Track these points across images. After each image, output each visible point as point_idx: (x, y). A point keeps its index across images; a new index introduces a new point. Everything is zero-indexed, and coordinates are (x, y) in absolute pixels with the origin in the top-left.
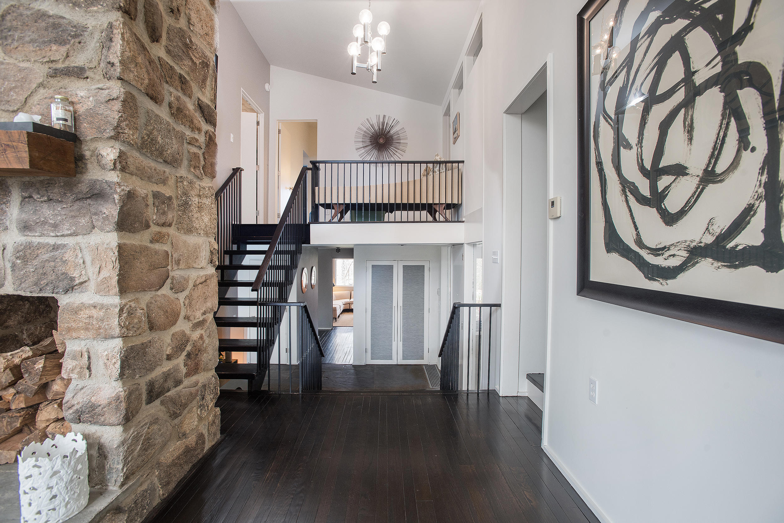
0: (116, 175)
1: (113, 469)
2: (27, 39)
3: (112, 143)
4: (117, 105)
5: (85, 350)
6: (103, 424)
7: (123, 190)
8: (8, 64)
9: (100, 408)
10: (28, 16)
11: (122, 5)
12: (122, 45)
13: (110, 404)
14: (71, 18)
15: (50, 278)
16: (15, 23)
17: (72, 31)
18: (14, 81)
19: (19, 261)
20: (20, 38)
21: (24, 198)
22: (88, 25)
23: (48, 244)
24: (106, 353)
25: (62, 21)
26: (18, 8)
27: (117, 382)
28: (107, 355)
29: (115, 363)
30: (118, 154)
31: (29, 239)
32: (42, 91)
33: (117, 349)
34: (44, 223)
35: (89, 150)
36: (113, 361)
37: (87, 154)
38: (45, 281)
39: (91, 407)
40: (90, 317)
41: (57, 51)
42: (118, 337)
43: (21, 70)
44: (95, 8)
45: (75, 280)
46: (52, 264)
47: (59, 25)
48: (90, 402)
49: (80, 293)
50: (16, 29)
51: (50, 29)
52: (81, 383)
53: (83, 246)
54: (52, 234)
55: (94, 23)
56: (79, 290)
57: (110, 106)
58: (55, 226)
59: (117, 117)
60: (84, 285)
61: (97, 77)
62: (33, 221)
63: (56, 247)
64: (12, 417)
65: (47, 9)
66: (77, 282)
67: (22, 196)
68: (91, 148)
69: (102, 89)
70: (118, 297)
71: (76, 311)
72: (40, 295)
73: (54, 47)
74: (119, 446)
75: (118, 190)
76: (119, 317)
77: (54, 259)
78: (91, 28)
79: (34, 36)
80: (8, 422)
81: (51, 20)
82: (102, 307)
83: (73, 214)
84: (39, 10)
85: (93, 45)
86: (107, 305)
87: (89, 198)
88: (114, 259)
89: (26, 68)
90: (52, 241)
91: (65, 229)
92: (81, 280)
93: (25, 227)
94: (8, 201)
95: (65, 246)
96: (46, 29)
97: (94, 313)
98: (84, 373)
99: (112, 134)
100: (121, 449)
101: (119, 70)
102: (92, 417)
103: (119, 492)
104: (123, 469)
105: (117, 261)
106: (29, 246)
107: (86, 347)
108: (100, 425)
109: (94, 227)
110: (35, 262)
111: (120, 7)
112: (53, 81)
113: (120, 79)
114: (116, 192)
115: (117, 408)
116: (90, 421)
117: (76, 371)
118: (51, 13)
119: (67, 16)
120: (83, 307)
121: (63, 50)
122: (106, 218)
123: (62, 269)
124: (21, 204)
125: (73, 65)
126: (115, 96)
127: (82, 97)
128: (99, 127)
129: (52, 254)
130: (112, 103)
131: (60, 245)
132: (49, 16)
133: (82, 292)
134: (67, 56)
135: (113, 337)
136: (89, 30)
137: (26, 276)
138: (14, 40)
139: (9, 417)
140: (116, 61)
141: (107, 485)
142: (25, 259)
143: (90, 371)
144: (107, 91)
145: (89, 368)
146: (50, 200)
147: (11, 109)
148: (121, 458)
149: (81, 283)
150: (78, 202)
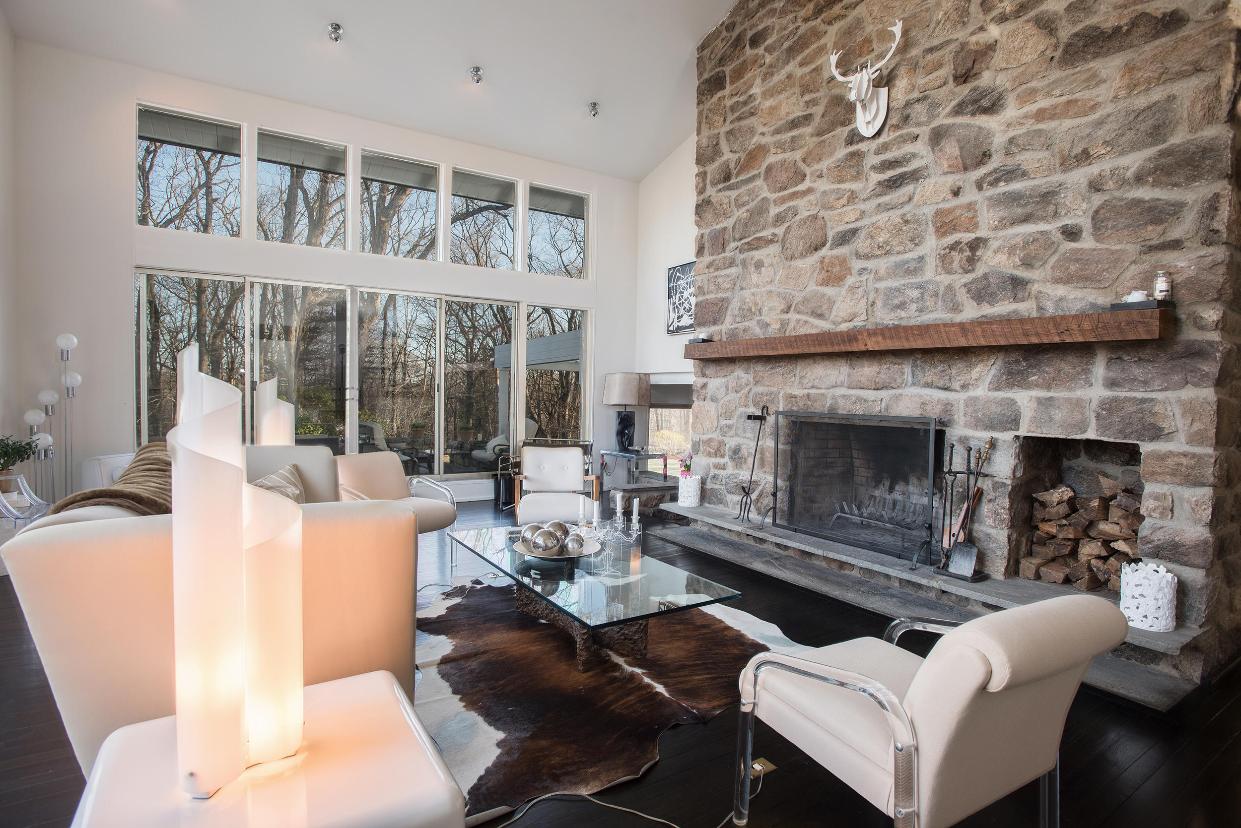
0: (1216, 335)
1: (1195, 607)
2: (1121, 226)
3: (1214, 304)
4: (1222, 269)
5: (1169, 493)
6: (1185, 564)
7: (1225, 348)
8: (1100, 249)
9: (1185, 548)
10: (1122, 206)
11: (1229, 172)
12: (1229, 212)
13: (1197, 546)
14: (1167, 198)
15: (1135, 427)
16: (1108, 215)
17: (1171, 210)
18: (1107, 263)
19: (1104, 412)
20: (1113, 227)
21: (1110, 359)
22: (1188, 200)
23: (1135, 398)
24: (1195, 499)
25: (1158, 203)
26: (1111, 202)
27: (1204, 528)
28: (1196, 501)
29: (1205, 509)
30: (1221, 315)
31: (1115, 394)
32: (1133, 267)
33: (1207, 497)
34: (1135, 380)
35: (1185, 313)
36: (1203, 507)
37: (1183, 317)
38: (1130, 430)
39: (1174, 545)
40: (1178, 464)
41: (1152, 231)
42: (1209, 486)
43: (1113, 253)
44: (1197, 184)
45: (1164, 430)
46: (1140, 415)
47: (1156, 207)
48: (1173, 540)
49: (1165, 442)
50: (1109, 219)
51: (1145, 214)
52: (1160, 523)
53: (1173, 400)
54: (1141, 390)
55: (1194, 198)
56: (1164, 440)
57: (1213, 271)
58: (1145, 383)
59: (1222, 280)
60: (1170, 435)
61: (1195, 245)
62: (1121, 379)
63: (1143, 401)
64: (1060, 545)
65: (1142, 196)
66: (1166, 432)
67: (1109, 358)
68: (1187, 312)
69: (1205, 257)
70: (1212, 449)
71: (1162, 457)
72: (1123, 441)
73: (1150, 228)
74: (1202, 588)
75: (1221, 349)
76: (1214, 467)
77: (1142, 411)
78: (1190, 202)
79: (1127, 222)
80: (1055, 548)
81: (1147, 205)
82: (1194, 456)
83: (1165, 372)
84: (1133, 199)
85: (1191, 217)
86: (1200, 455)
87: (1185, 357)
88: (1212, 413)
89: (1118, 251)
90: (1139, 395)
91: (1156, 384)
92: (1170, 431)
93: (1112, 384)
94: (1094, 363)
95: (1152, 400)
96: (1141, 214)
97: (1184, 461)
98: (1166, 514)
99: (1215, 296)
100: (1204, 591)
101: (1225, 236)
102: (1174, 555)
103: (1199, 632)
104: (1205, 610)
105: (1216, 415)
106: (1115, 399)
107: (1170, 491)
108: (1181, 564)
109: (1187, 383)
110: (1120, 414)
111: (1227, 174)
112: (1145, 257)
113: (1226, 243)
114: (1218, 351)
115: (1205, 552)
116: (1170, 559)
117: (1158, 511)
118: (1147, 198)
119: (1163, 197)
120: (1170, 454)
121: (1160, 228)
122: (1207, 375)
123: (1150, 419)
124: (1107, 365)
125: (1169, 239)
126: (1220, 260)
127: (1182, 267)
128: (1200, 292)
129: (1139, 407)
130: (1217, 268)
131: (1148, 399)
132: (1145, 202)
133: (1167, 441)
134: (1164, 233)
135: (1203, 485)
136: (1188, 205)
137: (1110, 424)
138: (1108, 229)
139: (1057, 544)
140: (1222, 228)
141: (1185, 621)
142: (1110, 411)
143: (1173, 513)
144: (1211, 258)
145: (1172, 510)
146: (1140, 359)
147: (1103, 286)
148: (1205, 599)
149: (1169, 434)
150: (1172, 361)
